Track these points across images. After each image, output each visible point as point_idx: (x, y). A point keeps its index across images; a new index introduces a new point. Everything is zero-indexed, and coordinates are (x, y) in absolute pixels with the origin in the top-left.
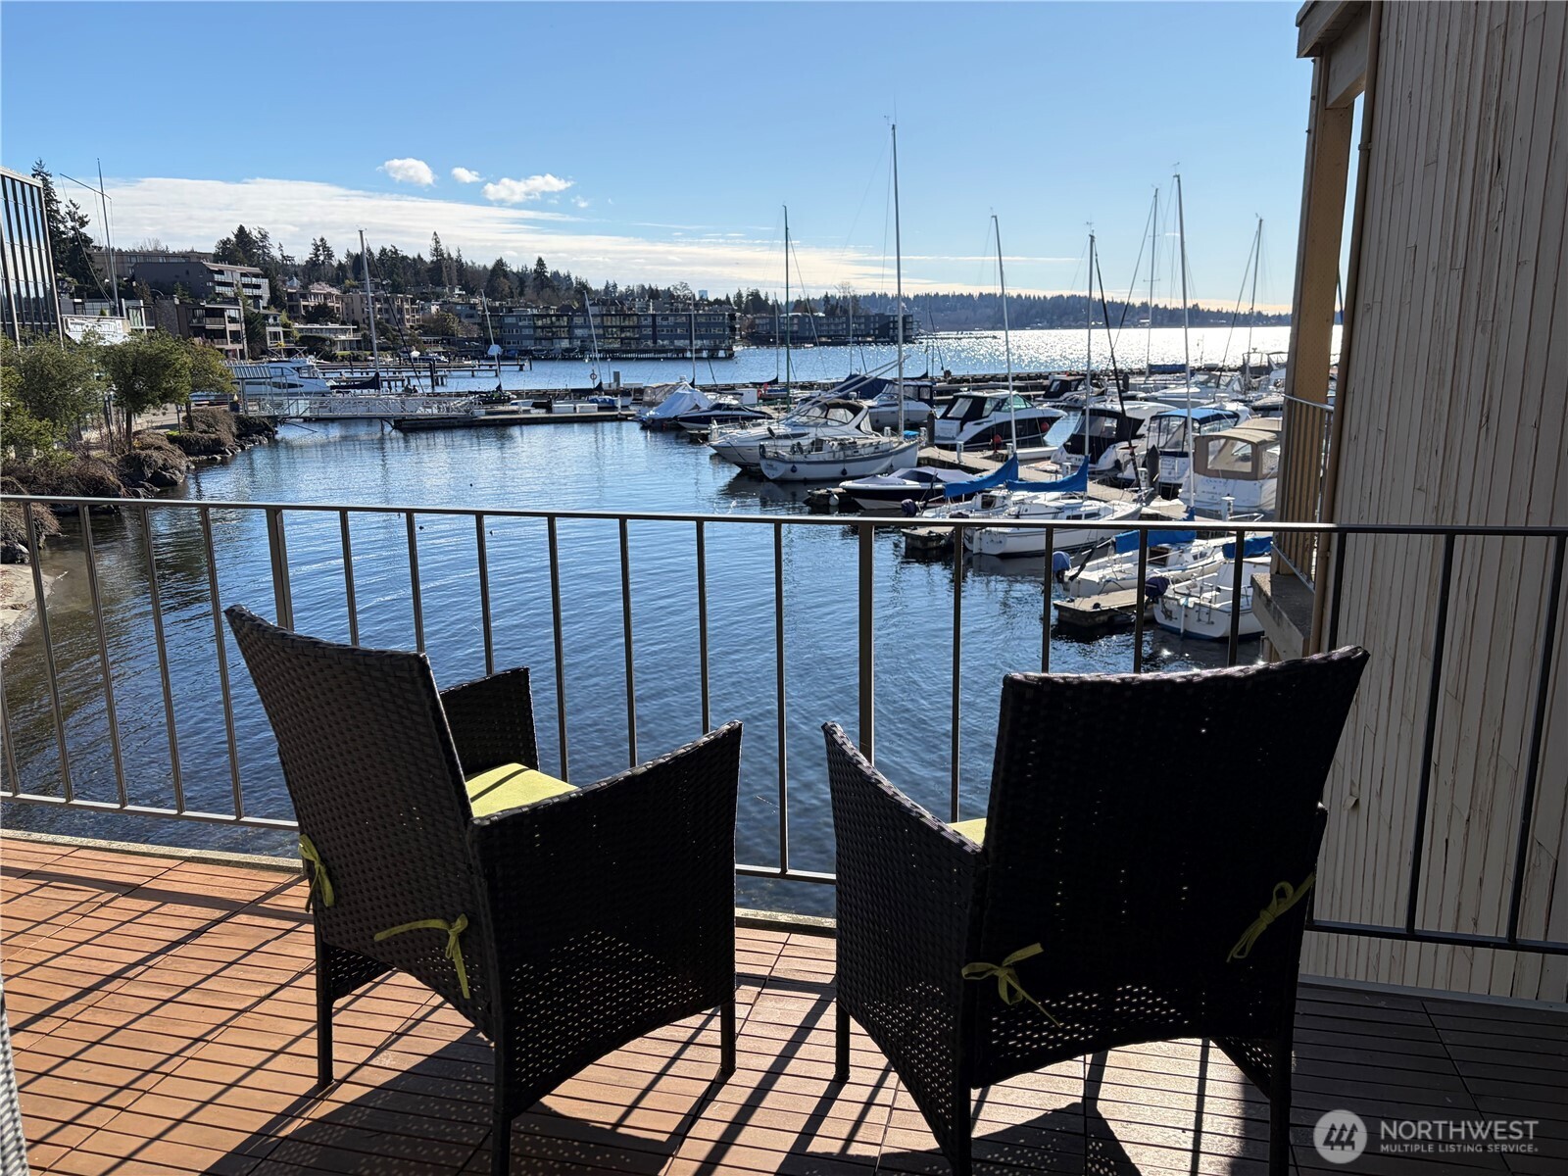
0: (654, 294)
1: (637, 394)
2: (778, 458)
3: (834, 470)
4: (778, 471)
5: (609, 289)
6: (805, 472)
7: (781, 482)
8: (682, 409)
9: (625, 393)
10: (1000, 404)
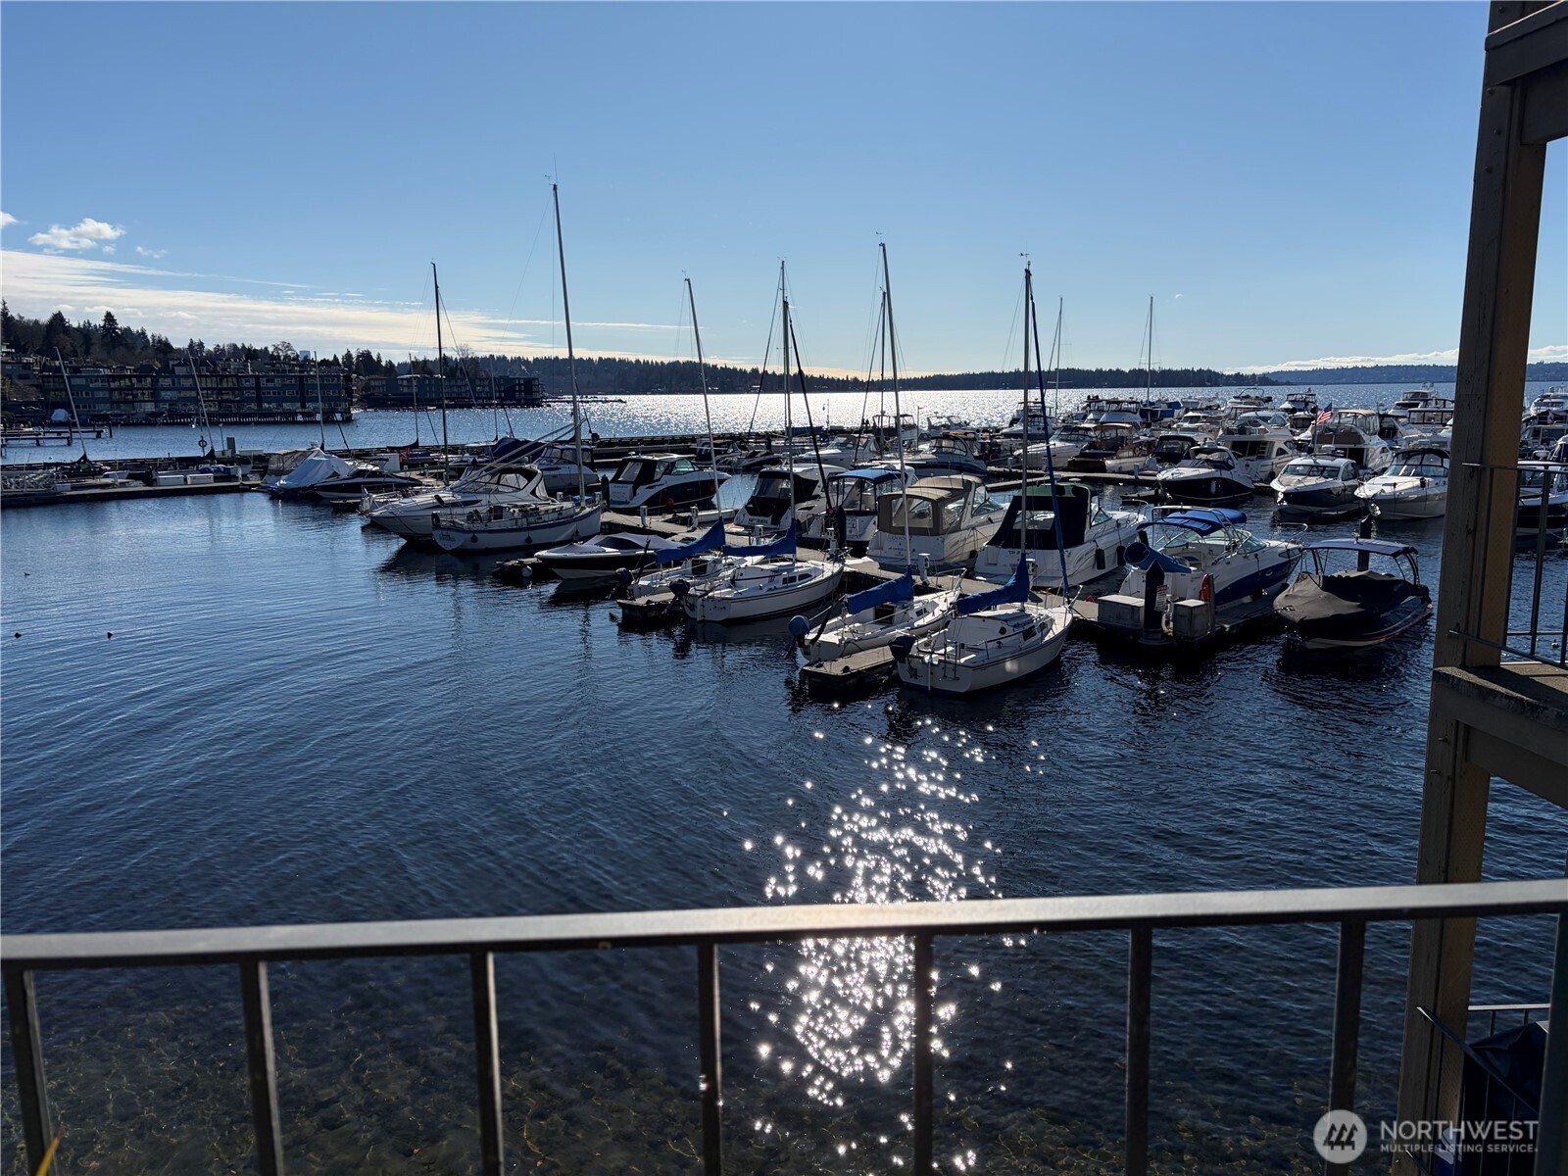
0: (251, 354)
3: (519, 539)
4: (459, 541)
5: (195, 348)
6: (486, 541)
10: (671, 467)
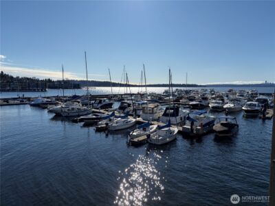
0: (28, 79)
1: (29, 99)
2: (65, 112)
4: (66, 114)
5: (18, 78)
7: (66, 117)
8: (40, 102)
9: (26, 98)
10: (104, 101)
